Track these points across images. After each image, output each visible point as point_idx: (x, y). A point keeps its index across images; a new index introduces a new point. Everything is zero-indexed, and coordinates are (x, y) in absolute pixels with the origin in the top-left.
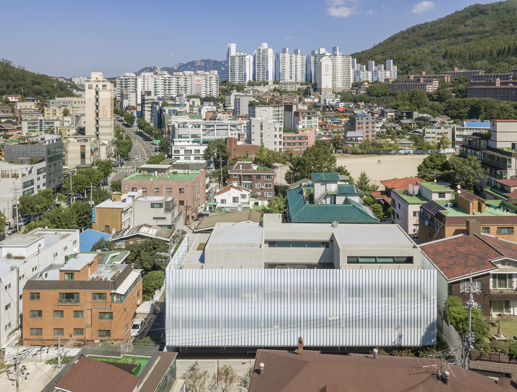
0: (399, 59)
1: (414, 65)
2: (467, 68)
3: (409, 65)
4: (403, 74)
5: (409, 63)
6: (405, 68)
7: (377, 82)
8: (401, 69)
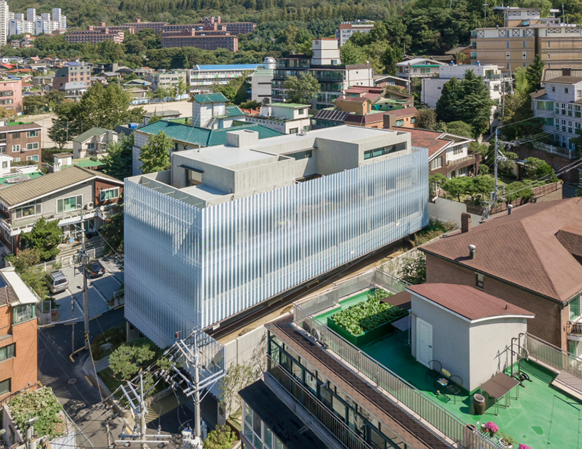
0: (67, 8)
1: (87, 15)
2: (149, 20)
3: (81, 16)
4: (74, 26)
5: (81, 13)
6: (76, 19)
7: (42, 34)
8: (71, 20)
